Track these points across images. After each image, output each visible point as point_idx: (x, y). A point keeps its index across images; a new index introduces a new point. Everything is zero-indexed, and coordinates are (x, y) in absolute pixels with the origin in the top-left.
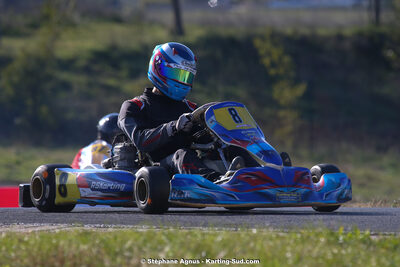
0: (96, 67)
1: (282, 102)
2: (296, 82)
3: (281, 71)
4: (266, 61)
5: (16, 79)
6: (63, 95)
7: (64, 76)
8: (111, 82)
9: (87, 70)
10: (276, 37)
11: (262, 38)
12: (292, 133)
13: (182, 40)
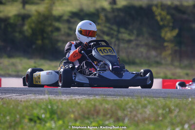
0: (72, 20)
1: (166, 38)
2: (173, 28)
3: (166, 23)
4: (159, 18)
5: (33, 25)
6: (56, 34)
7: (57, 24)
9: (68, 21)
10: (163, 7)
11: (156, 6)
12: (171, 54)
13: (115, 7)
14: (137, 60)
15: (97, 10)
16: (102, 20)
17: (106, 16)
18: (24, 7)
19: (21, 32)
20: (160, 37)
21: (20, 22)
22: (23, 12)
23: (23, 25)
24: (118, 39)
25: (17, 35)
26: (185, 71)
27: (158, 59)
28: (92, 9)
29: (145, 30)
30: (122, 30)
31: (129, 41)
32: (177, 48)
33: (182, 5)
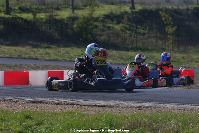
0: (106, 20)
1: (168, 32)
2: (173, 26)
3: (168, 22)
4: (163, 19)
6: (94, 30)
7: (95, 24)
8: (111, 25)
9: (103, 21)
10: (167, 11)
11: (162, 10)
12: (172, 43)
13: (134, 11)
14: (149, 48)
15: (122, 14)
16: (126, 20)
17: (128, 18)
18: (73, 11)
19: (72, 29)
20: (165, 31)
21: (71, 22)
22: (72, 15)
23: (73, 24)
24: (136, 33)
25: (69, 31)
26: (182, 55)
27: (163, 47)
28: (119, 13)
29: (154, 26)
30: (139, 27)
31: (144, 34)
32: (176, 39)
33: (179, 9)
